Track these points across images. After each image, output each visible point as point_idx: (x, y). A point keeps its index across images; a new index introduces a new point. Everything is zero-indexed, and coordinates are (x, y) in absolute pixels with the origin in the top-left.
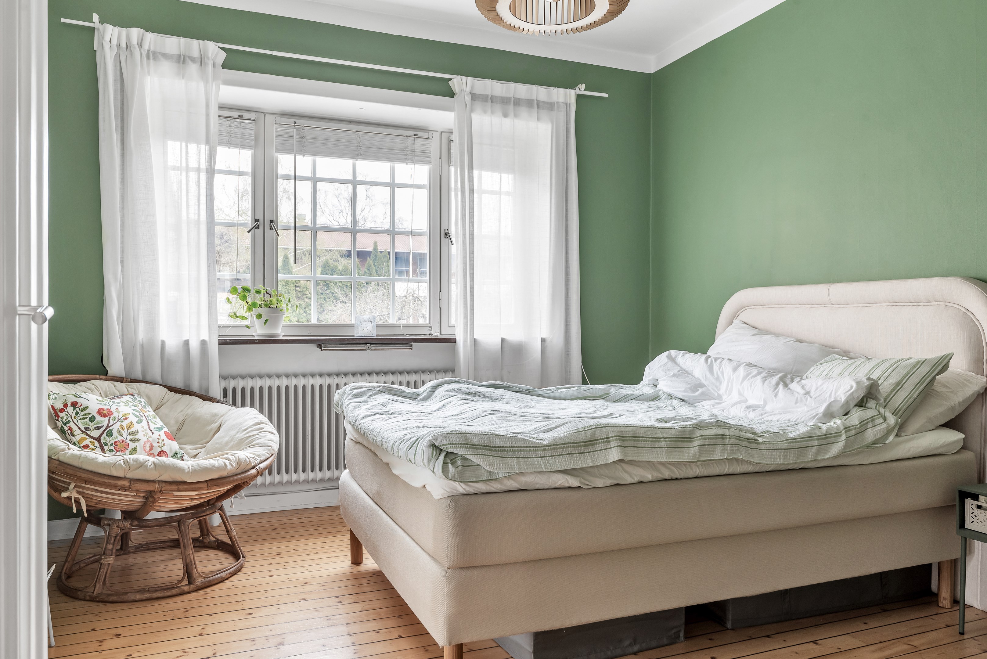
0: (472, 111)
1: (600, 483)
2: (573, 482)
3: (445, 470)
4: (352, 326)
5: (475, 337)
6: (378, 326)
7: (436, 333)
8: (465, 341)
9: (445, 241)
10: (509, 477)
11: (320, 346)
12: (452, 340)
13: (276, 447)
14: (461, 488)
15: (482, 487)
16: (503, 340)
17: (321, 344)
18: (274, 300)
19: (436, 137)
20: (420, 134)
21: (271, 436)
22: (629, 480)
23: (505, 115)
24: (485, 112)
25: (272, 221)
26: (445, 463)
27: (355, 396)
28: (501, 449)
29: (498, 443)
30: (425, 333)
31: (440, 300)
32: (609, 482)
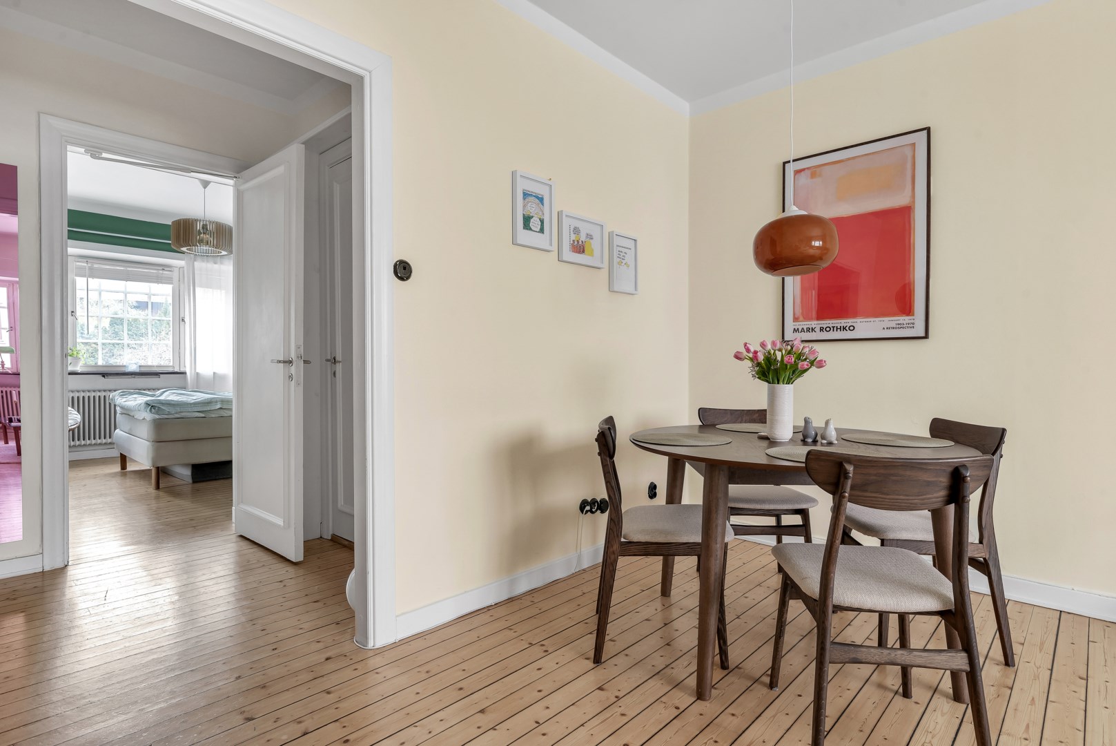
0: (195, 260)
1: (213, 416)
2: (202, 415)
3: (151, 411)
4: (125, 366)
5: (197, 371)
6: (140, 366)
7: (177, 370)
8: (191, 374)
9: (182, 323)
10: (176, 413)
11: (104, 376)
12: (184, 373)
13: (79, 420)
14: (157, 417)
15: (166, 416)
16: (214, 373)
17: (104, 375)
18: (75, 353)
19: (176, 270)
20: (166, 269)
21: (76, 416)
22: (226, 415)
23: (215, 263)
24: (203, 261)
25: (72, 312)
26: (151, 409)
27: (122, 395)
28: (174, 405)
29: (173, 403)
30: (171, 370)
31: (179, 353)
32: (217, 416)
